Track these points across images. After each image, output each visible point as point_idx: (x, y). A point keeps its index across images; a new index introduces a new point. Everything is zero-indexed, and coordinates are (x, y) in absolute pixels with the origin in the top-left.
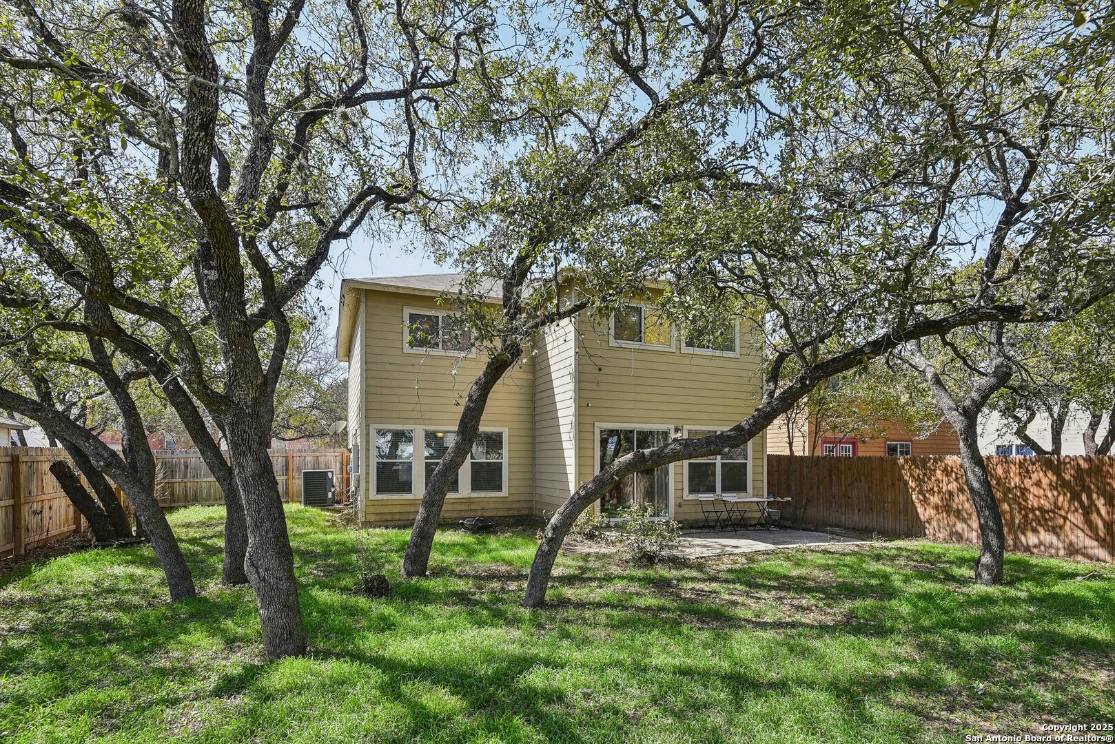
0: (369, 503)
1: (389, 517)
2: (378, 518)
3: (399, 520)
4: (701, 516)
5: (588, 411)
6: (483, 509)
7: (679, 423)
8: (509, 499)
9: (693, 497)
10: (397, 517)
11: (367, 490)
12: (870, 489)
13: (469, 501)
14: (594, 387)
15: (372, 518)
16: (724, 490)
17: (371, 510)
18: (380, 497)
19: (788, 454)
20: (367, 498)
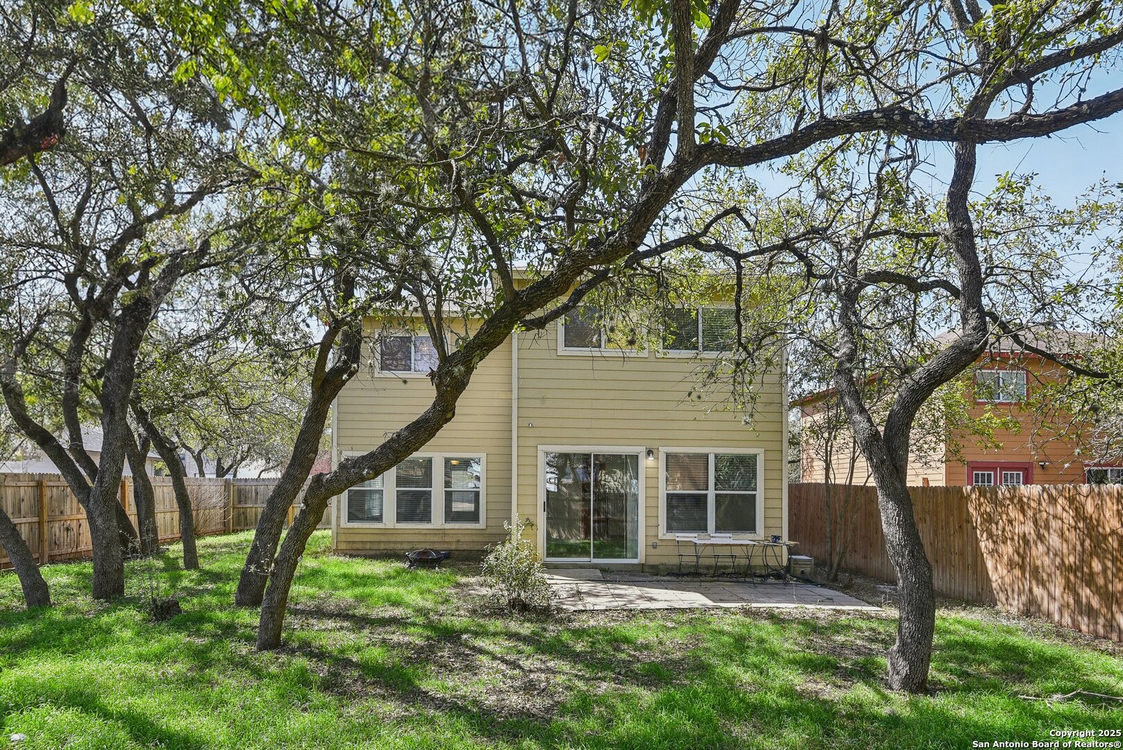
0: (342, 531)
1: (360, 546)
2: (349, 546)
3: (370, 549)
4: (675, 561)
5: (530, 432)
6: (458, 541)
7: (652, 445)
8: (487, 532)
9: (670, 536)
10: (368, 546)
11: (338, 518)
12: (936, 534)
13: (443, 532)
14: (537, 403)
15: (342, 546)
16: (718, 529)
17: (342, 538)
18: (351, 525)
19: (824, 481)
20: (338, 525)
